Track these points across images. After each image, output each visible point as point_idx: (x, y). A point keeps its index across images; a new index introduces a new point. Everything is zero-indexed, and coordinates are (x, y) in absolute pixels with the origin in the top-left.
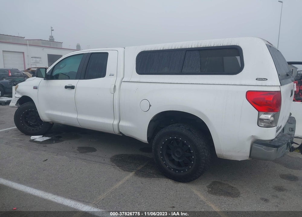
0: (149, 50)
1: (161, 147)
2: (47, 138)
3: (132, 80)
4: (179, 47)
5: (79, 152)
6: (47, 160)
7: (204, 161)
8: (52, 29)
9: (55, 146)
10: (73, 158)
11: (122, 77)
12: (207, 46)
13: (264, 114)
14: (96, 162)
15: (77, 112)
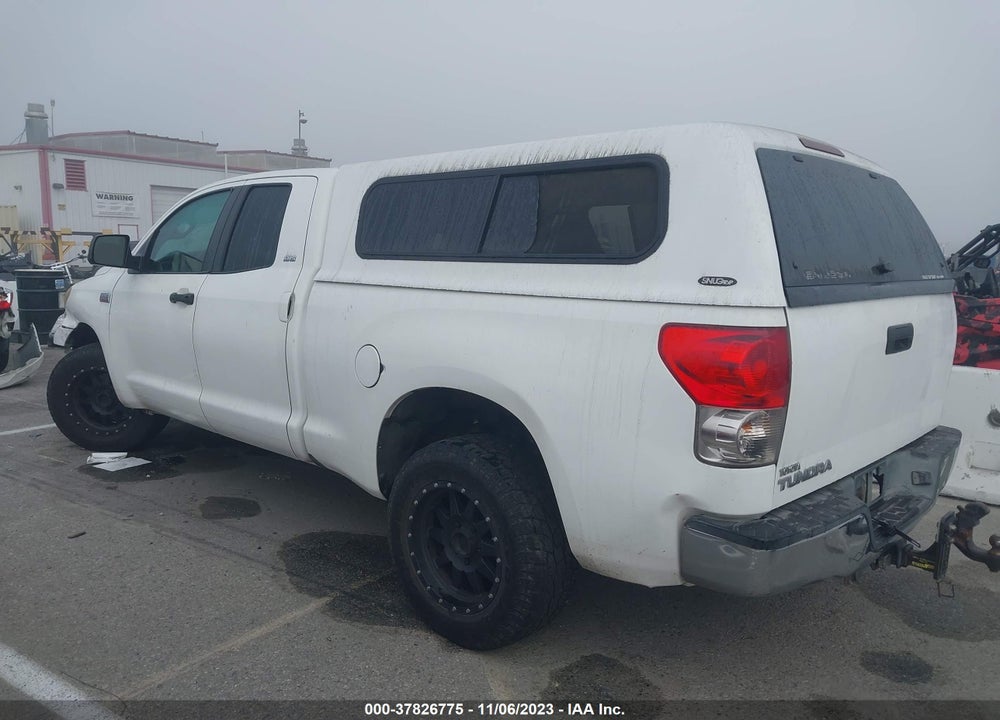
0: (401, 174)
1: (411, 517)
2: (140, 462)
3: (342, 277)
4: (484, 165)
5: (200, 514)
6: (84, 534)
7: (530, 578)
8: (302, 118)
9: (147, 488)
10: (170, 534)
11: (316, 265)
12: (564, 159)
13: (719, 415)
14: (230, 551)
15: (200, 381)
